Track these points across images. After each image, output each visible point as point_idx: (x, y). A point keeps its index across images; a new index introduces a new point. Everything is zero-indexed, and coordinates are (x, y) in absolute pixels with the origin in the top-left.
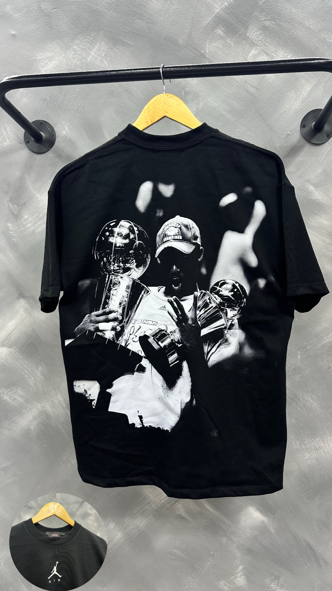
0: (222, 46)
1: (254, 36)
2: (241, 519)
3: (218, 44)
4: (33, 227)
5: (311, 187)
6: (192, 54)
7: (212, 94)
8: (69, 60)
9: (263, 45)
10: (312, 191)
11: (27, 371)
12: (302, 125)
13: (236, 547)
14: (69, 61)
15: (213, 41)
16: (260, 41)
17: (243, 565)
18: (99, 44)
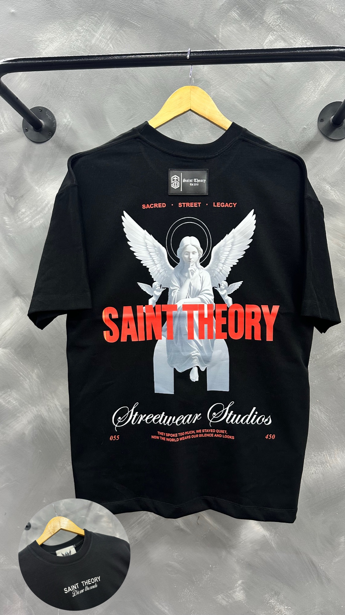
0: (237, 30)
1: (272, 20)
2: (241, 533)
3: (232, 28)
4: (30, 222)
5: (327, 187)
6: (203, 38)
7: (224, 83)
8: (72, 42)
9: (281, 30)
10: (328, 191)
11: (22, 374)
12: (320, 119)
13: (236, 561)
14: (72, 44)
15: (227, 25)
16: (278, 25)
17: (242, 579)
18: (104, 26)
